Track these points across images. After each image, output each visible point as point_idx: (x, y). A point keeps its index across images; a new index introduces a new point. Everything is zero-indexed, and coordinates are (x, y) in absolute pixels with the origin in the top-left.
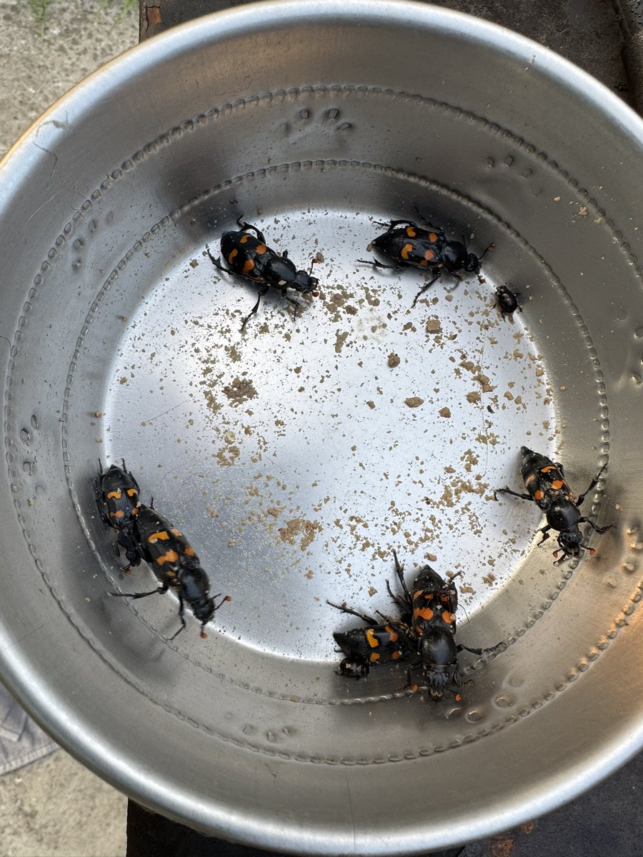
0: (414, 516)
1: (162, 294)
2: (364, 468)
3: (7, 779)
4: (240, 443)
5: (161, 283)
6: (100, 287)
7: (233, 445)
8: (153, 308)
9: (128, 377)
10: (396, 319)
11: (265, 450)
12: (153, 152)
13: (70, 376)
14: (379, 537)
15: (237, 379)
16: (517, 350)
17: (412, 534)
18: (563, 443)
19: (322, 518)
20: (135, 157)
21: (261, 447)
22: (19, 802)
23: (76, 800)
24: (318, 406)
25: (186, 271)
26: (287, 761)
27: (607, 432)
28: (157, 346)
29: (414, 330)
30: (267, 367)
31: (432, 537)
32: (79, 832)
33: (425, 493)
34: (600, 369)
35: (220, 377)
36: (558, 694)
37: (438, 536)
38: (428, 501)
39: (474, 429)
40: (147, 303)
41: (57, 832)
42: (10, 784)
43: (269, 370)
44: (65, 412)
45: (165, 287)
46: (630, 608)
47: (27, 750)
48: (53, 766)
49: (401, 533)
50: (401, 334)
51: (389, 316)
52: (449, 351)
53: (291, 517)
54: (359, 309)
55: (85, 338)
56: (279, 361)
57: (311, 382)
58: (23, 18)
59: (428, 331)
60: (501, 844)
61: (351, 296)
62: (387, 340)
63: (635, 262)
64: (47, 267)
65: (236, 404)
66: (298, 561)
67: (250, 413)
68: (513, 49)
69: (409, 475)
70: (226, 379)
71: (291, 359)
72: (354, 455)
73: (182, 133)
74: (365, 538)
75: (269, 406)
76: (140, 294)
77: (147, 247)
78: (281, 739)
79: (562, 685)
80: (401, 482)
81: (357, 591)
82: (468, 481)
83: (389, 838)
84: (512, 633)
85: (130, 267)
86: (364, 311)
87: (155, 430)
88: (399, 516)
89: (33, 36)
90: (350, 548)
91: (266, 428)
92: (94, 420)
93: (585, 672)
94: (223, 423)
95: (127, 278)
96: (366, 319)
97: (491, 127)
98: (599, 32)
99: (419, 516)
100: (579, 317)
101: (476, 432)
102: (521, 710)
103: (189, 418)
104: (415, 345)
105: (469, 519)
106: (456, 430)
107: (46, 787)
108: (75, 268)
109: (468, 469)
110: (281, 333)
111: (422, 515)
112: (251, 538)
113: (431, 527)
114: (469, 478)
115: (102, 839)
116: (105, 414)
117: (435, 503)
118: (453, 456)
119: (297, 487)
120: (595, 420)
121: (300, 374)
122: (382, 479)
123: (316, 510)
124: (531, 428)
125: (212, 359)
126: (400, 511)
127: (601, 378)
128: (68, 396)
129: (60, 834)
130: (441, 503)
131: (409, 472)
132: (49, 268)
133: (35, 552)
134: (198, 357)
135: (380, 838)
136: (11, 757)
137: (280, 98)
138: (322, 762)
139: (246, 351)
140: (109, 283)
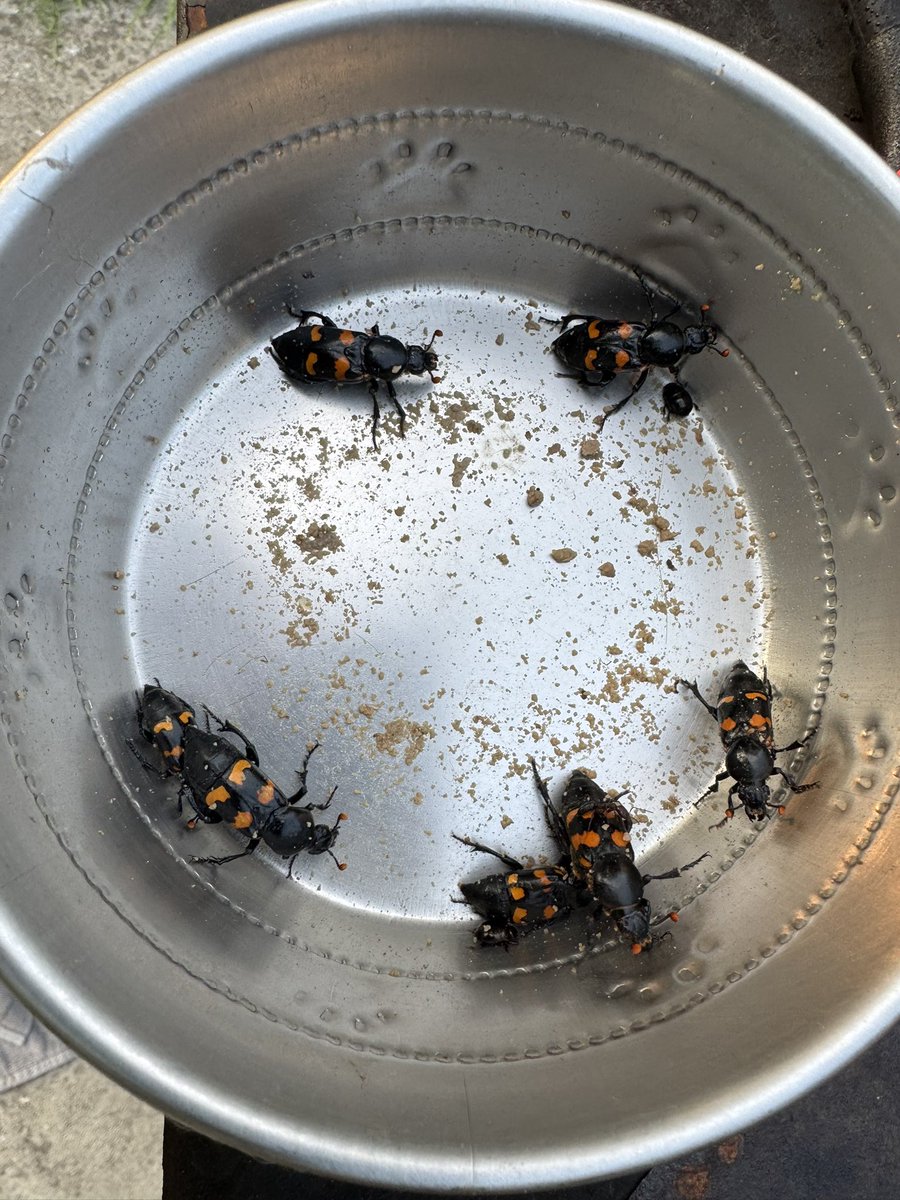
0: (565, 716)
1: (208, 406)
2: (493, 649)
3: (8, 1098)
4: (319, 614)
5: (207, 391)
6: (119, 396)
7: (309, 617)
8: (197, 426)
9: (161, 522)
10: (537, 440)
11: (354, 624)
12: (189, 203)
13: (77, 522)
14: (514, 746)
15: (315, 524)
16: (709, 482)
17: (562, 741)
18: (773, 611)
19: (435, 718)
20: (166, 210)
21: (348, 620)
22: (25, 1131)
23: (105, 1128)
24: (427, 562)
25: (242, 374)
26: (379, 1057)
27: (834, 595)
28: (201, 479)
29: (563, 454)
30: (356, 507)
31: (590, 745)
32: (110, 1173)
33: (579, 683)
34: (824, 506)
35: (290, 521)
36: (765, 962)
37: (598, 744)
38: (584, 695)
39: (649, 592)
40: (187, 419)
41: (80, 1173)
42: (12, 1106)
43: (359, 511)
44: (71, 570)
45: (212, 397)
46: (864, 840)
47: (37, 1058)
48: (72, 1080)
49: (546, 740)
50: (545, 459)
51: (528, 435)
52: (612, 484)
53: (389, 718)
54: (485, 424)
55: (100, 467)
56: (373, 498)
57: (418, 529)
58: (26, 32)
59: (582, 456)
60: (691, 1178)
61: (475, 407)
62: (525, 468)
63: (869, 355)
64: (42, 365)
65: (312, 559)
66: (402, 780)
67: (333, 572)
68: (693, 55)
69: (557, 658)
70: (299, 524)
71: (390, 496)
72: (479, 630)
73: (232, 178)
74: (496, 747)
75: (359, 562)
76: (176, 406)
77: (187, 338)
78: (373, 1026)
79: (769, 950)
80: (546, 668)
81: (484, 821)
82: (641, 666)
83: (522, 1164)
84: (702, 878)
85: (162, 367)
86: (493, 429)
87: (200, 596)
88: (544, 716)
89: (41, 58)
90: (475, 761)
91: (356, 592)
92: (115, 583)
93: (803, 931)
94: (295, 586)
95: (157, 384)
96: (495, 439)
97: (666, 166)
98: (822, 38)
99: (571, 715)
100: (794, 434)
101: (651, 596)
102: (712, 985)
103: (246, 579)
104: (565, 476)
105: (643, 719)
106: (622, 594)
107: (63, 1109)
108: (82, 366)
109: (640, 649)
110: (375, 459)
111: (575, 714)
112: (334, 748)
113: (589, 731)
114: (641, 661)
115: (142, 1183)
116: (128, 575)
117: (593, 697)
118: (619, 631)
119: (400, 675)
120: (816, 578)
121: (403, 516)
122: (519, 664)
123: (425, 707)
124: (728, 591)
125: (279, 496)
126: (545, 708)
127: (825, 519)
128: (75, 547)
129: (82, 1176)
130: (602, 696)
131: (557, 653)
132: (44, 367)
133: (25, 765)
134: (259, 493)
135: (510, 1164)
136: (14, 1068)
137: (369, 127)
138: (431, 1058)
139: (326, 484)
140: (133, 389)
